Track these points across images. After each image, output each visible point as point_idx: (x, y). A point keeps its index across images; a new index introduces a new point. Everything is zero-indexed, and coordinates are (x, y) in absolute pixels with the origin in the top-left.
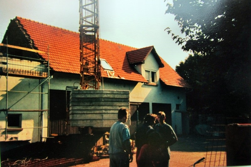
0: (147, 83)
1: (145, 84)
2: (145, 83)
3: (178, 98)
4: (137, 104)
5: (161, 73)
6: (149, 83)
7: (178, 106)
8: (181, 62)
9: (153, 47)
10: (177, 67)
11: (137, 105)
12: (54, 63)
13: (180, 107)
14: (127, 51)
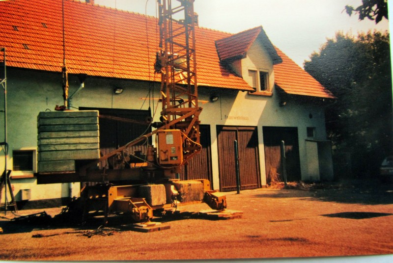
0: (252, 92)
1: (248, 94)
2: (248, 91)
3: (311, 116)
4: (235, 128)
5: (276, 74)
6: (255, 91)
7: (310, 131)
8: (313, 53)
9: (261, 27)
10: (306, 63)
11: (236, 131)
12: (88, 61)
13: (314, 132)
14: (216, 40)
